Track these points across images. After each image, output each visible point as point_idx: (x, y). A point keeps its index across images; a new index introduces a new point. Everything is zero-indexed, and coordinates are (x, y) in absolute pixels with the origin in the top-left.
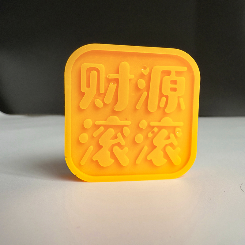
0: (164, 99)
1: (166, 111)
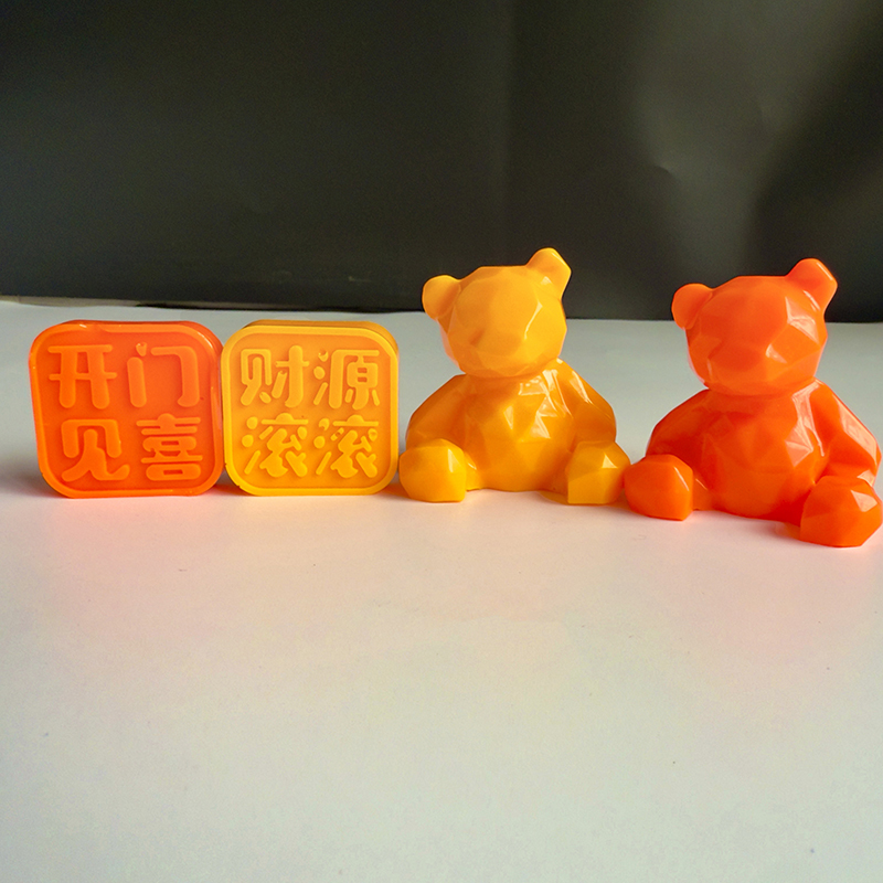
0: (350, 392)
1: (354, 407)
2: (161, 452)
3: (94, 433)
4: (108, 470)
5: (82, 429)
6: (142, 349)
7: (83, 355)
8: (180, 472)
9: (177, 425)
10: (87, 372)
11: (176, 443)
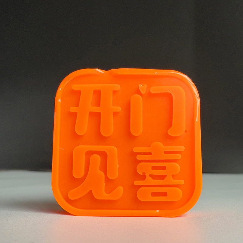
2: (151, 176)
3: (98, 158)
4: (105, 191)
5: (89, 153)
6: (143, 88)
7: (97, 93)
8: (165, 194)
9: (165, 152)
10: (99, 105)
11: (164, 168)
